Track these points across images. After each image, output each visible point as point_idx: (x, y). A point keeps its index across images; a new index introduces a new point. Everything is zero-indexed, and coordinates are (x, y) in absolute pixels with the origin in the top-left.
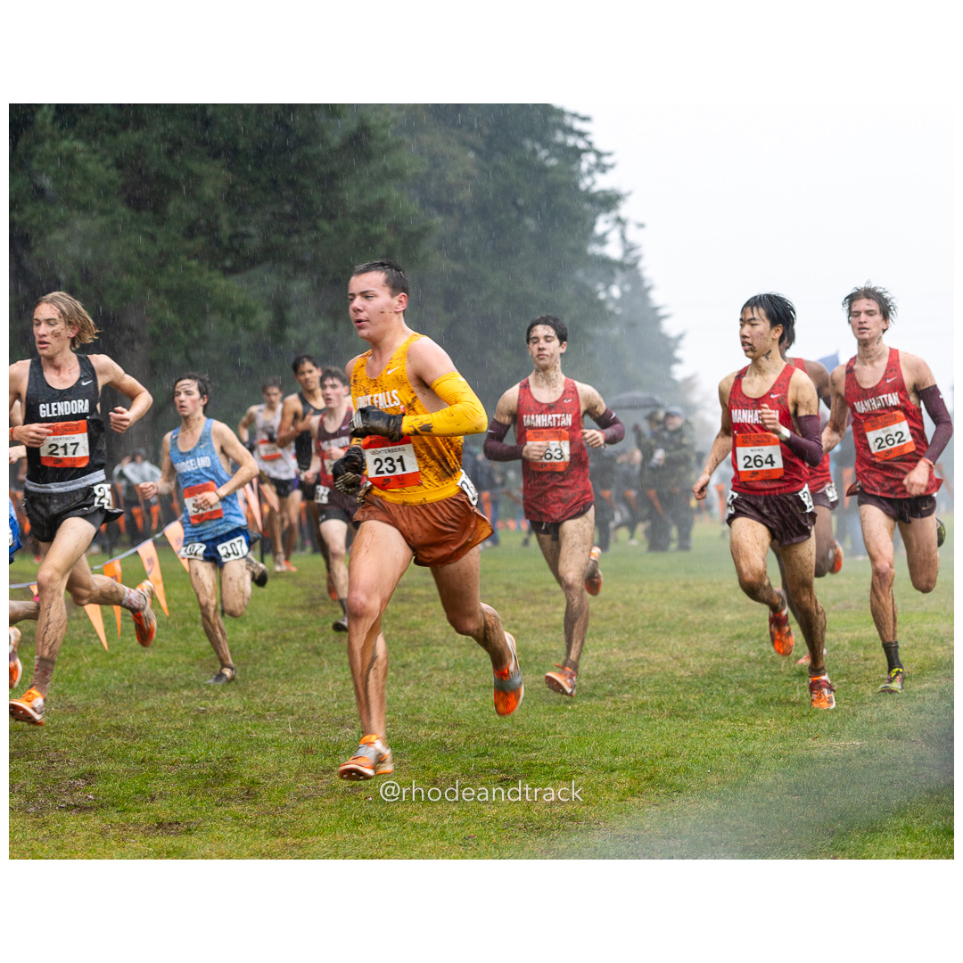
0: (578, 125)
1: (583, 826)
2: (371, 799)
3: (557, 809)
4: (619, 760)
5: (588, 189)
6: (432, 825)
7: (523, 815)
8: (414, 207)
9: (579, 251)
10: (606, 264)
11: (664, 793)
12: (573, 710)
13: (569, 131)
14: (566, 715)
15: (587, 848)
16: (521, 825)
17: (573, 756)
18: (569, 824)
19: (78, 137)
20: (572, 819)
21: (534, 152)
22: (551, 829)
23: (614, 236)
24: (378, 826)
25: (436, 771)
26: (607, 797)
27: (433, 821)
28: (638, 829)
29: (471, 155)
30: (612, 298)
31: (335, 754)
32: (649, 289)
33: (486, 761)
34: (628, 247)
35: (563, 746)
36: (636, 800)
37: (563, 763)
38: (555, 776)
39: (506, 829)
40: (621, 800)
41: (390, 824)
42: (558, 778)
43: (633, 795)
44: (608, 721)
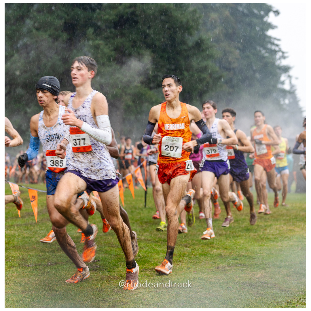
0: (276, 42)
1: (270, 286)
2: (195, 272)
3: (261, 280)
4: (283, 264)
5: (279, 65)
6: (216, 283)
7: (248, 281)
9: (275, 86)
10: (284, 91)
11: (299, 276)
12: (267, 246)
13: (273, 44)
14: (265, 247)
15: (271, 293)
16: (248, 284)
17: (267, 262)
18: (265, 285)
19: (101, 39)
20: (266, 283)
21: (260, 51)
22: (258, 286)
23: (287, 82)
24: (198, 282)
25: (218, 264)
26: (278, 277)
27: (217, 281)
28: (289, 288)
29: (238, 51)
30: (285, 104)
31: (183, 256)
32: (299, 101)
33: (236, 261)
34: (292, 86)
35: (263, 258)
36: (289, 278)
37: (263, 264)
38: (260, 268)
39: (242, 285)
40: (283, 278)
41: (202, 281)
42: (261, 269)
43: (287, 276)
44: (279, 250)
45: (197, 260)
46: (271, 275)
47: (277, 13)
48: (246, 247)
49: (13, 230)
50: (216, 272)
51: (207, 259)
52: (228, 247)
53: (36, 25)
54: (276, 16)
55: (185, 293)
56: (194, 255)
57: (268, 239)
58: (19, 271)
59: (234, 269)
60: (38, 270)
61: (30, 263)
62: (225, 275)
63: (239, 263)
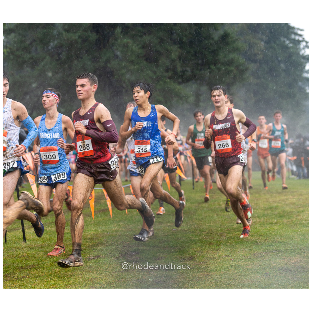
0: (299, 32)
1: (306, 270)
3: (297, 264)
5: (303, 54)
6: (254, 269)
7: (285, 266)
9: (300, 76)
12: (301, 231)
13: (296, 34)
14: (299, 233)
16: (284, 269)
17: (301, 246)
18: (301, 269)
19: (130, 38)
20: (302, 267)
21: (284, 42)
22: (295, 271)
24: (235, 269)
25: (254, 251)
29: (263, 43)
31: (220, 245)
33: (271, 248)
35: (298, 243)
37: (298, 249)
39: (279, 270)
41: (239, 268)
42: (296, 254)
45: (234, 248)
46: (307, 260)
48: (280, 233)
50: (252, 259)
51: (243, 246)
52: (263, 234)
56: (231, 243)
57: (302, 224)
59: (271, 255)
62: (262, 261)
63: (275, 249)
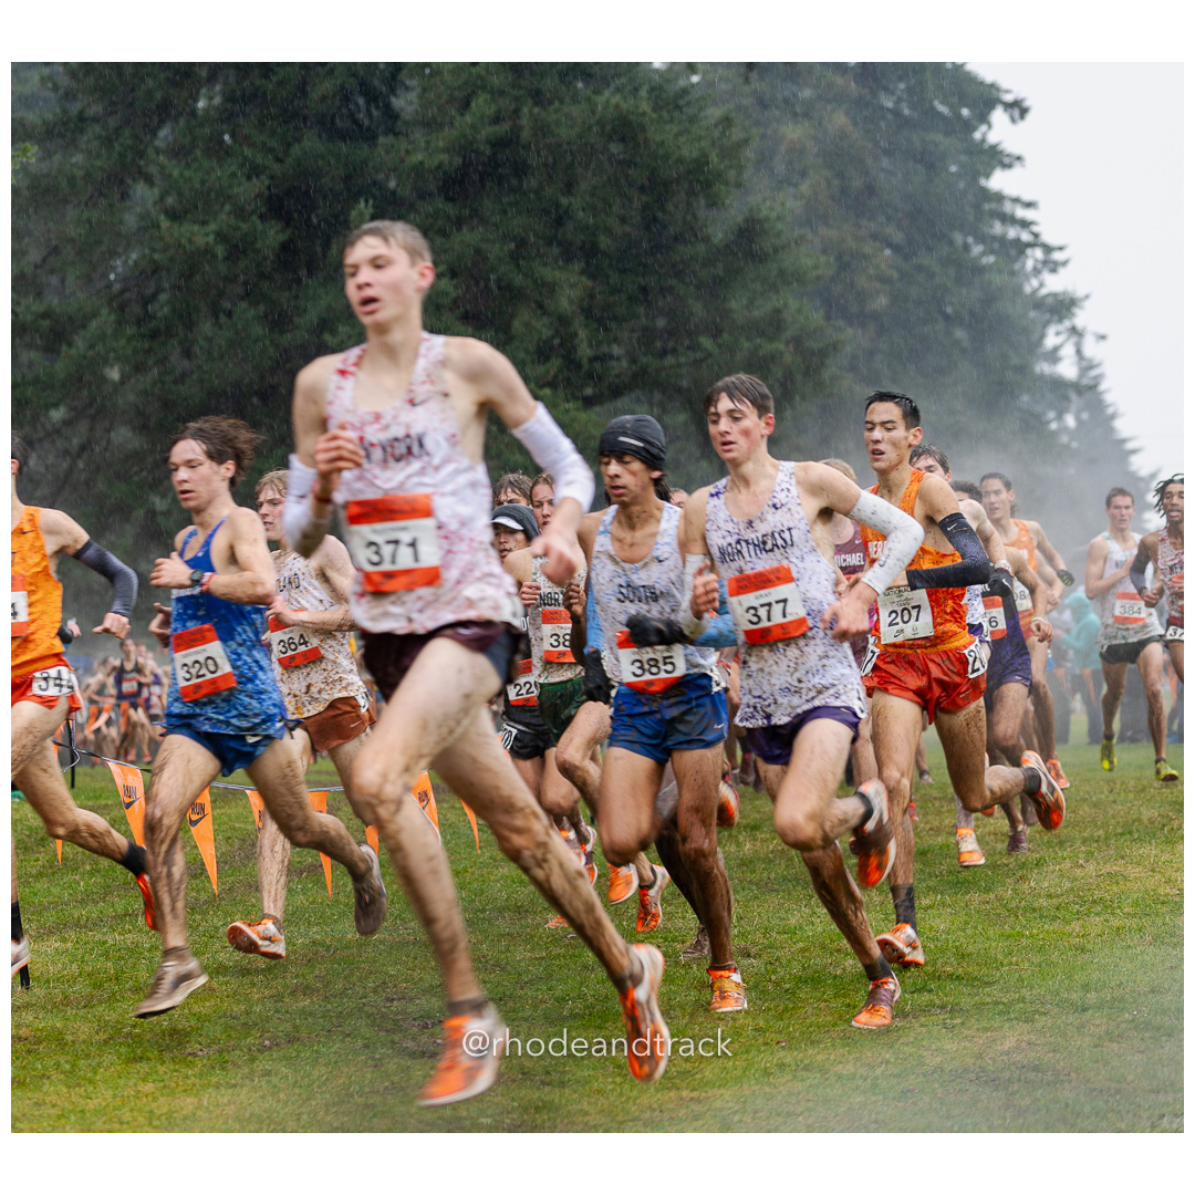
0: (1021, 213)
1: (1050, 1078)
2: (784, 1044)
3: (1017, 1057)
5: (1035, 292)
6: (861, 1076)
7: (974, 1064)
8: (817, 317)
9: (1023, 369)
10: (1058, 384)
11: (1151, 1038)
12: (1032, 936)
13: (1010, 220)
14: (1024, 942)
15: (1055, 1103)
16: (972, 1076)
17: (1034, 992)
18: (1032, 1076)
20: (1036, 1069)
21: (966, 247)
22: (1009, 1081)
23: (1068, 351)
24: (795, 1077)
26: (1079, 1043)
27: (862, 1071)
28: (1118, 1082)
29: (888, 252)
30: (1066, 429)
32: (1113, 417)
33: (926, 997)
34: (1084, 364)
35: (1021, 979)
36: (1115, 1046)
37: (1023, 1000)
38: (1012, 1016)
39: (954, 1080)
40: (1096, 1046)
41: (809, 1074)
42: (1016, 1018)
43: (1111, 1040)
44: (1077, 949)
45: (788, 999)
46: (1052, 1039)
47: (1018, 109)
48: (958, 944)
49: (130, 932)
51: (824, 993)
53: (170, 200)
54: (1013, 120)
55: (753, 1119)
56: (777, 984)
57: (1034, 910)
58: (161, 1072)
59: (922, 1025)
60: (229, 1066)
61: (200, 1044)
62: (891, 1047)
63: (937, 1002)
